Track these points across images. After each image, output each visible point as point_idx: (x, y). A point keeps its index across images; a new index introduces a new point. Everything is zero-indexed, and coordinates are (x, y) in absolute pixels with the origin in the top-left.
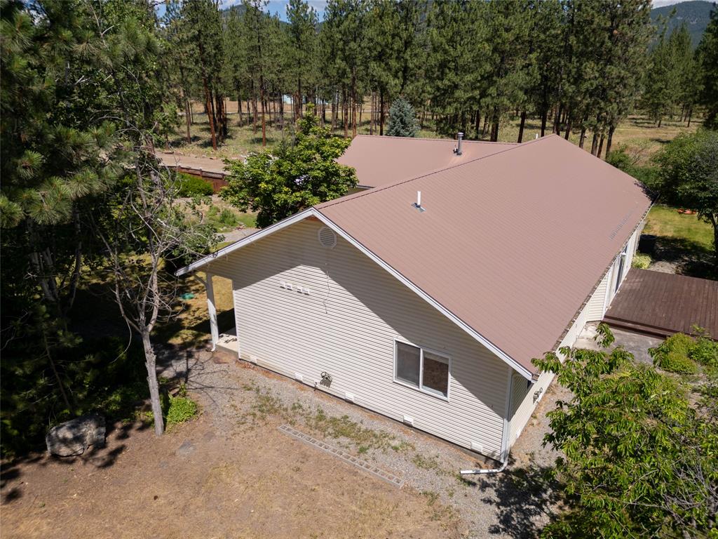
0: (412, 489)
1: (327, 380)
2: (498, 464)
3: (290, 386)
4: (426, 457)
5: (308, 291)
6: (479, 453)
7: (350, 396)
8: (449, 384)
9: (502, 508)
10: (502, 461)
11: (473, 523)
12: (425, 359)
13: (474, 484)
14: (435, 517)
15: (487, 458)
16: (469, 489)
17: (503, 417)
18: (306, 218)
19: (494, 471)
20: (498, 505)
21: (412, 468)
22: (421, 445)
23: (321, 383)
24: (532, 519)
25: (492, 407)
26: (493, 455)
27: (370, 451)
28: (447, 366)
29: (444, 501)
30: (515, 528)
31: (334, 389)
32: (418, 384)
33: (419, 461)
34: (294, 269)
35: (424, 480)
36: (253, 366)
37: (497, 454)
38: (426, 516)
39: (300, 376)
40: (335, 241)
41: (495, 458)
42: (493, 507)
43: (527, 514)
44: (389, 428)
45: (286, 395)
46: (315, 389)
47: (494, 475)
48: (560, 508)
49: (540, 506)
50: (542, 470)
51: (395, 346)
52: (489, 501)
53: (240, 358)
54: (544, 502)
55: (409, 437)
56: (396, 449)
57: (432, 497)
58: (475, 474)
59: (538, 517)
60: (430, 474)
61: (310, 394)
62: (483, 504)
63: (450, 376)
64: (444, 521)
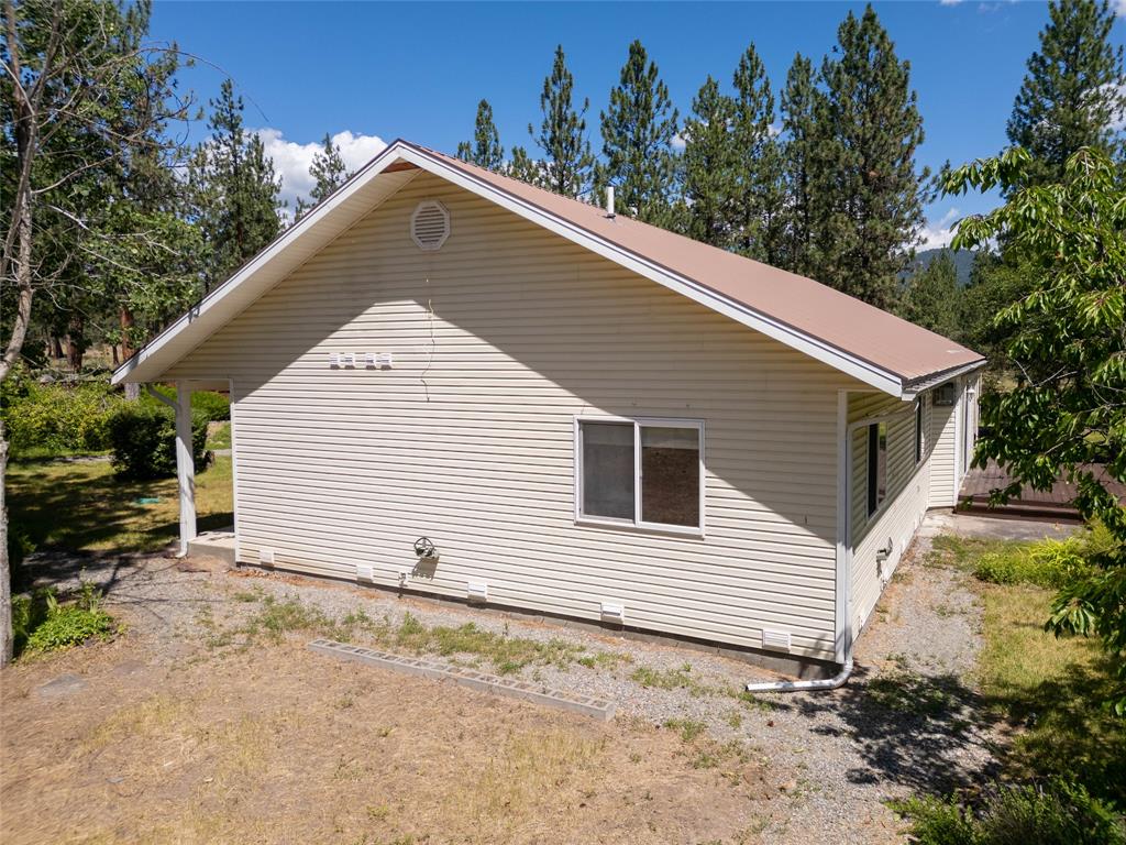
0: (636, 721)
1: (427, 561)
2: (832, 669)
3: (346, 595)
4: (663, 672)
5: (390, 359)
6: (781, 654)
7: (479, 587)
8: (703, 491)
9: (867, 741)
10: (840, 659)
11: (802, 766)
12: (644, 449)
13: (786, 708)
14: (705, 762)
15: (805, 662)
16: (774, 715)
17: (832, 540)
18: (385, 171)
19: (826, 682)
20: (856, 737)
21: (631, 689)
22: (646, 655)
23: (414, 574)
24: (948, 755)
25: (805, 524)
26: (818, 649)
27: (529, 670)
28: (697, 451)
29: (721, 734)
30: (911, 772)
31: (445, 580)
32: (633, 517)
33: (645, 677)
34: (361, 318)
35: (670, 703)
36: (265, 572)
37: (827, 645)
38: (682, 761)
39: (367, 570)
40: (447, 221)
41: (821, 656)
42: (843, 740)
43: (931, 748)
44: (568, 635)
45: (336, 603)
46: (402, 591)
47: (826, 691)
48: (1006, 733)
49: (957, 733)
50: (935, 681)
51: (578, 436)
52: (830, 731)
53: (238, 559)
54: (964, 726)
55: (621, 645)
56: (589, 663)
57: (692, 731)
58: (781, 691)
59: (960, 752)
60: (675, 697)
61: (390, 602)
62: (816, 736)
63: (703, 471)
64: (728, 766)
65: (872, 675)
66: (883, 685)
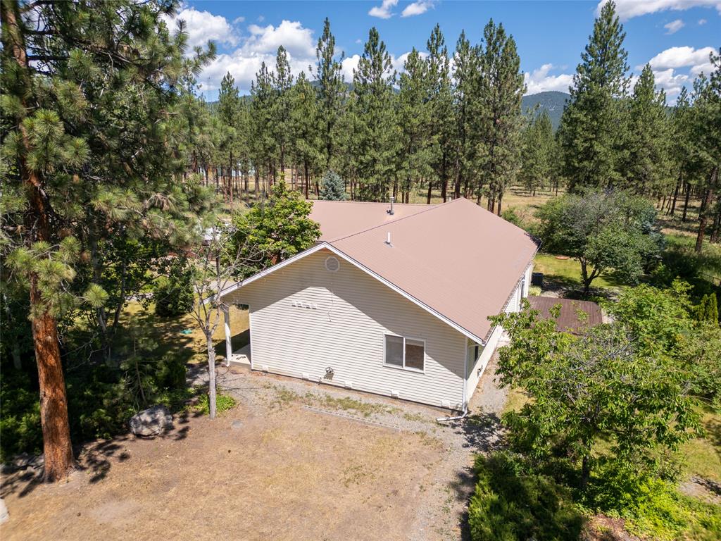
0: (408, 432)
1: (330, 374)
2: (460, 413)
3: (298, 383)
4: (412, 414)
5: (316, 306)
6: (447, 408)
7: (349, 384)
8: (425, 360)
9: (468, 435)
10: (463, 410)
11: (452, 444)
12: (406, 345)
13: (448, 426)
14: (427, 443)
15: (453, 411)
16: (445, 428)
17: (463, 378)
18: (320, 250)
19: (459, 417)
20: (465, 434)
21: (404, 421)
22: (406, 408)
23: (324, 378)
24: (487, 438)
25: (455, 372)
26: (457, 407)
27: (373, 415)
28: (423, 348)
29: (430, 435)
30: (478, 443)
31: (336, 380)
32: (402, 365)
33: (407, 417)
34: (305, 290)
35: (415, 426)
36: (264, 374)
37: (460, 406)
38: (421, 443)
39: (306, 375)
40: (339, 265)
41: (458, 409)
42: (462, 435)
43: (484, 437)
44: (381, 401)
45: (300, 389)
46: (320, 383)
47: (459, 420)
48: (504, 431)
49: (491, 432)
50: (489, 415)
51: (384, 339)
52: (459, 433)
53: (253, 368)
54: (494, 430)
55: (398, 405)
56: (390, 412)
57: (423, 434)
58: (446, 420)
59: (491, 437)
60: (417, 423)
61: (316, 387)
62: (455, 435)
63: (425, 354)
64: (433, 444)
65: (472, 414)
66: (475, 417)
